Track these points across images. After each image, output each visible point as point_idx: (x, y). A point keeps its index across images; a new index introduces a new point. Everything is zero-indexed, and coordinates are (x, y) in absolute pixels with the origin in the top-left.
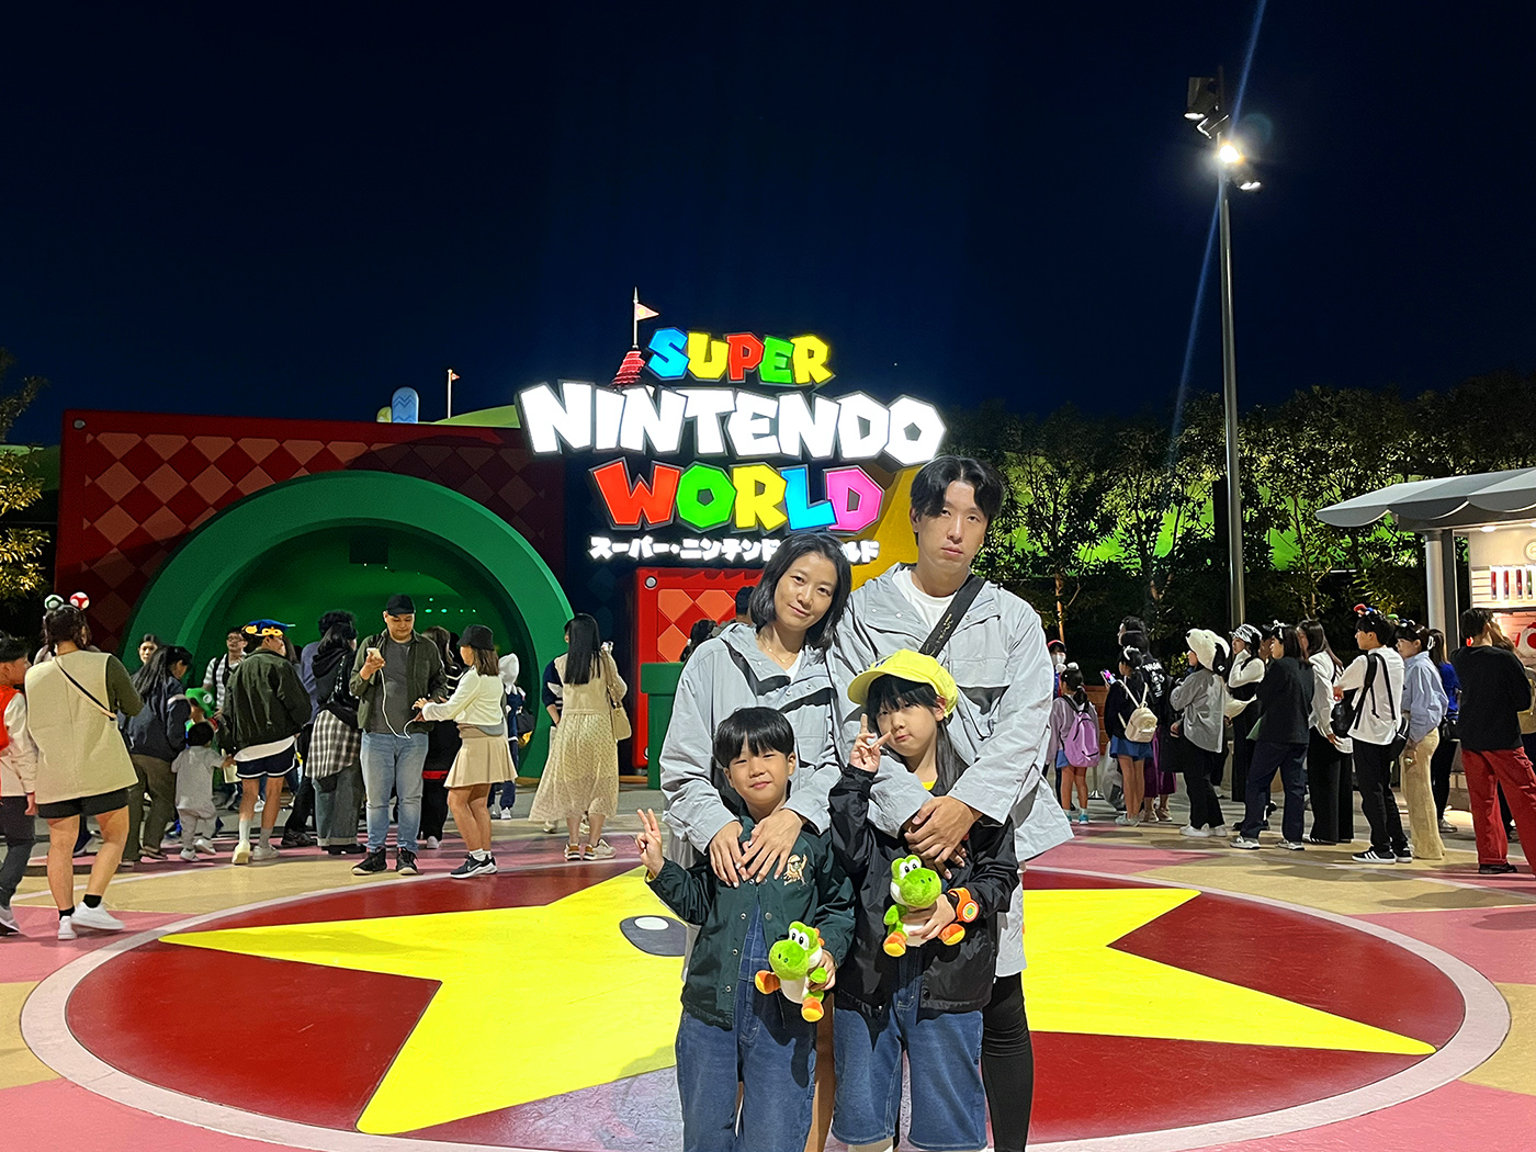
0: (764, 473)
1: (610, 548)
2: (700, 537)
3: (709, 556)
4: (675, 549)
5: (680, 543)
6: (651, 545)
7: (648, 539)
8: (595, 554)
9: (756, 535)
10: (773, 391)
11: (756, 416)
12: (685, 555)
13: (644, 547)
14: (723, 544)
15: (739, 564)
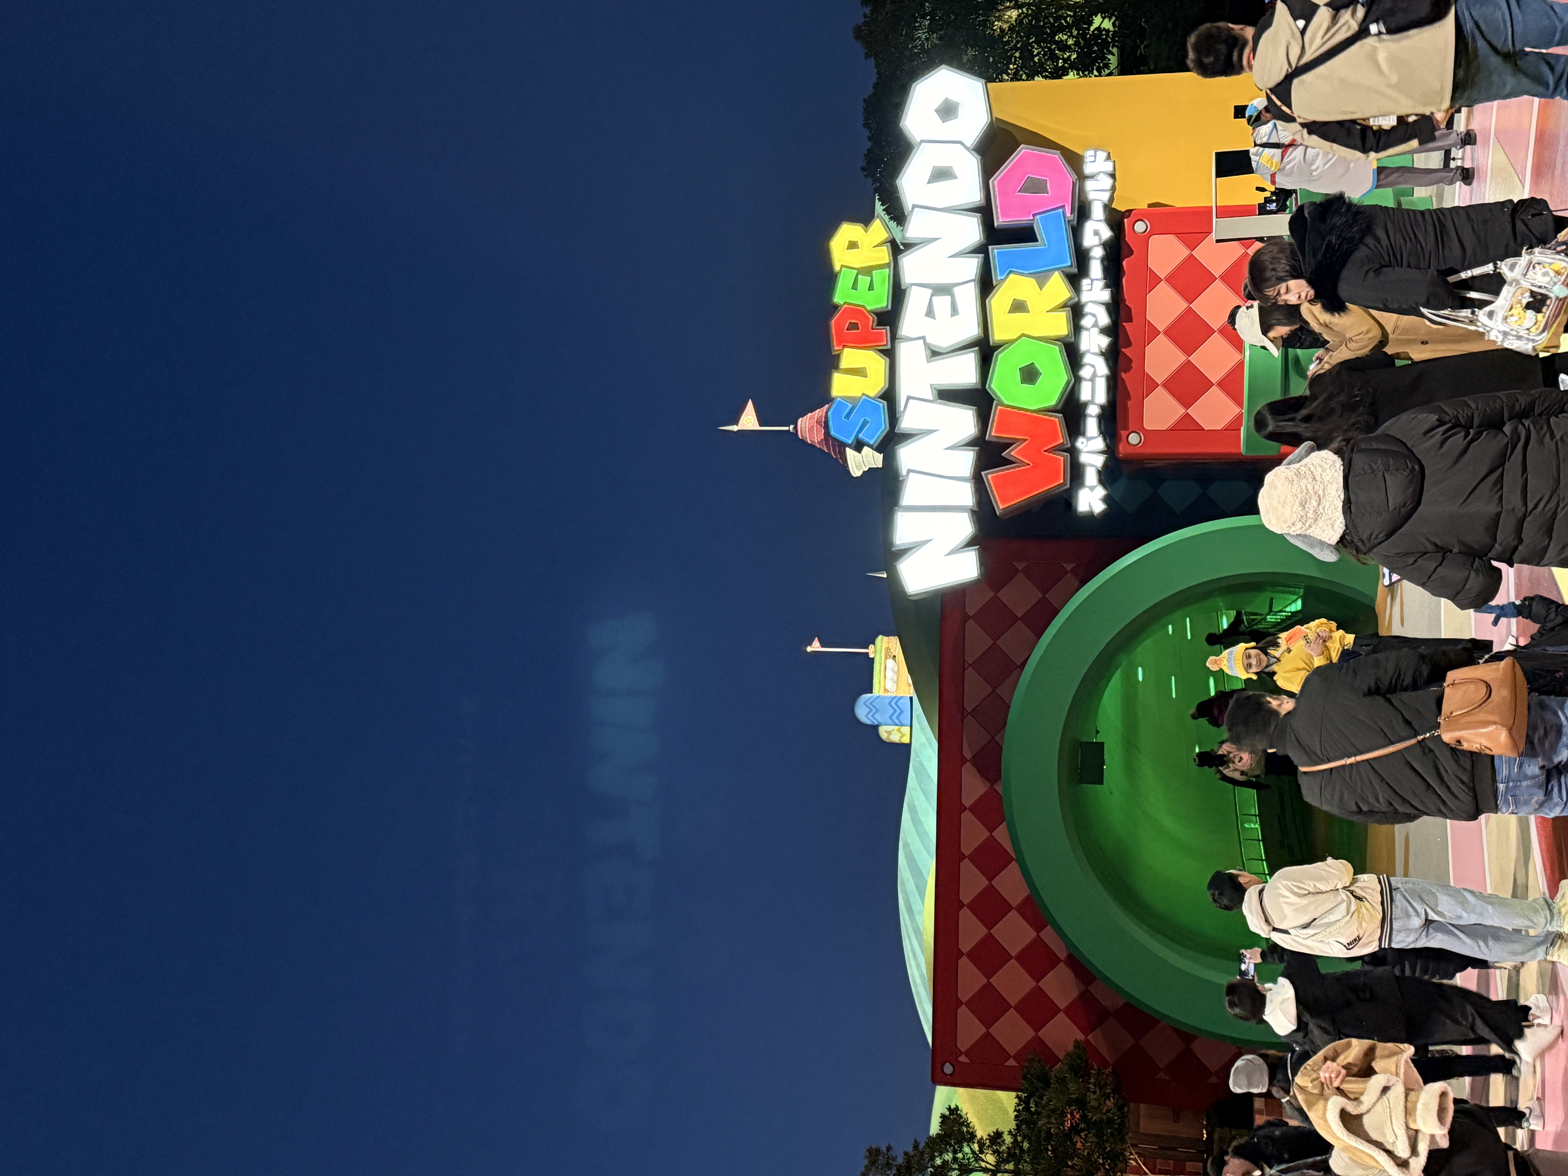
0: (999, 301)
1: (1092, 488)
2: (1078, 380)
3: (1102, 368)
4: (1093, 411)
5: (1085, 405)
6: (1089, 439)
7: (1081, 443)
8: (1099, 507)
9: (1076, 311)
10: (898, 293)
11: (930, 313)
12: (1101, 397)
13: (1091, 448)
14: (1088, 351)
15: (1113, 331)
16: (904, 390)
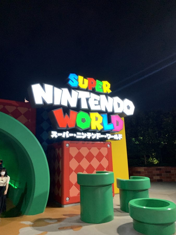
0: (97, 115)
1: (57, 135)
2: (81, 132)
3: (84, 137)
4: (75, 135)
6: (69, 134)
7: (68, 132)
8: (52, 136)
9: (94, 132)
10: (99, 94)
11: (95, 100)
13: (66, 135)
14: (87, 134)
15: (91, 140)
16: (80, 92)
